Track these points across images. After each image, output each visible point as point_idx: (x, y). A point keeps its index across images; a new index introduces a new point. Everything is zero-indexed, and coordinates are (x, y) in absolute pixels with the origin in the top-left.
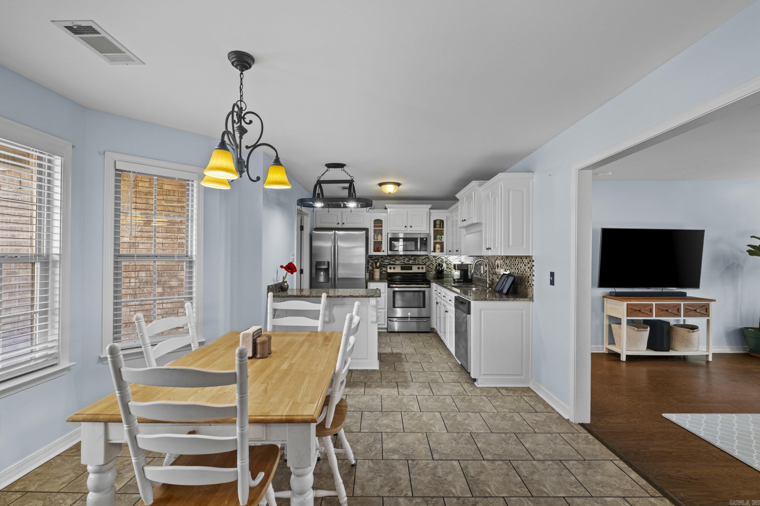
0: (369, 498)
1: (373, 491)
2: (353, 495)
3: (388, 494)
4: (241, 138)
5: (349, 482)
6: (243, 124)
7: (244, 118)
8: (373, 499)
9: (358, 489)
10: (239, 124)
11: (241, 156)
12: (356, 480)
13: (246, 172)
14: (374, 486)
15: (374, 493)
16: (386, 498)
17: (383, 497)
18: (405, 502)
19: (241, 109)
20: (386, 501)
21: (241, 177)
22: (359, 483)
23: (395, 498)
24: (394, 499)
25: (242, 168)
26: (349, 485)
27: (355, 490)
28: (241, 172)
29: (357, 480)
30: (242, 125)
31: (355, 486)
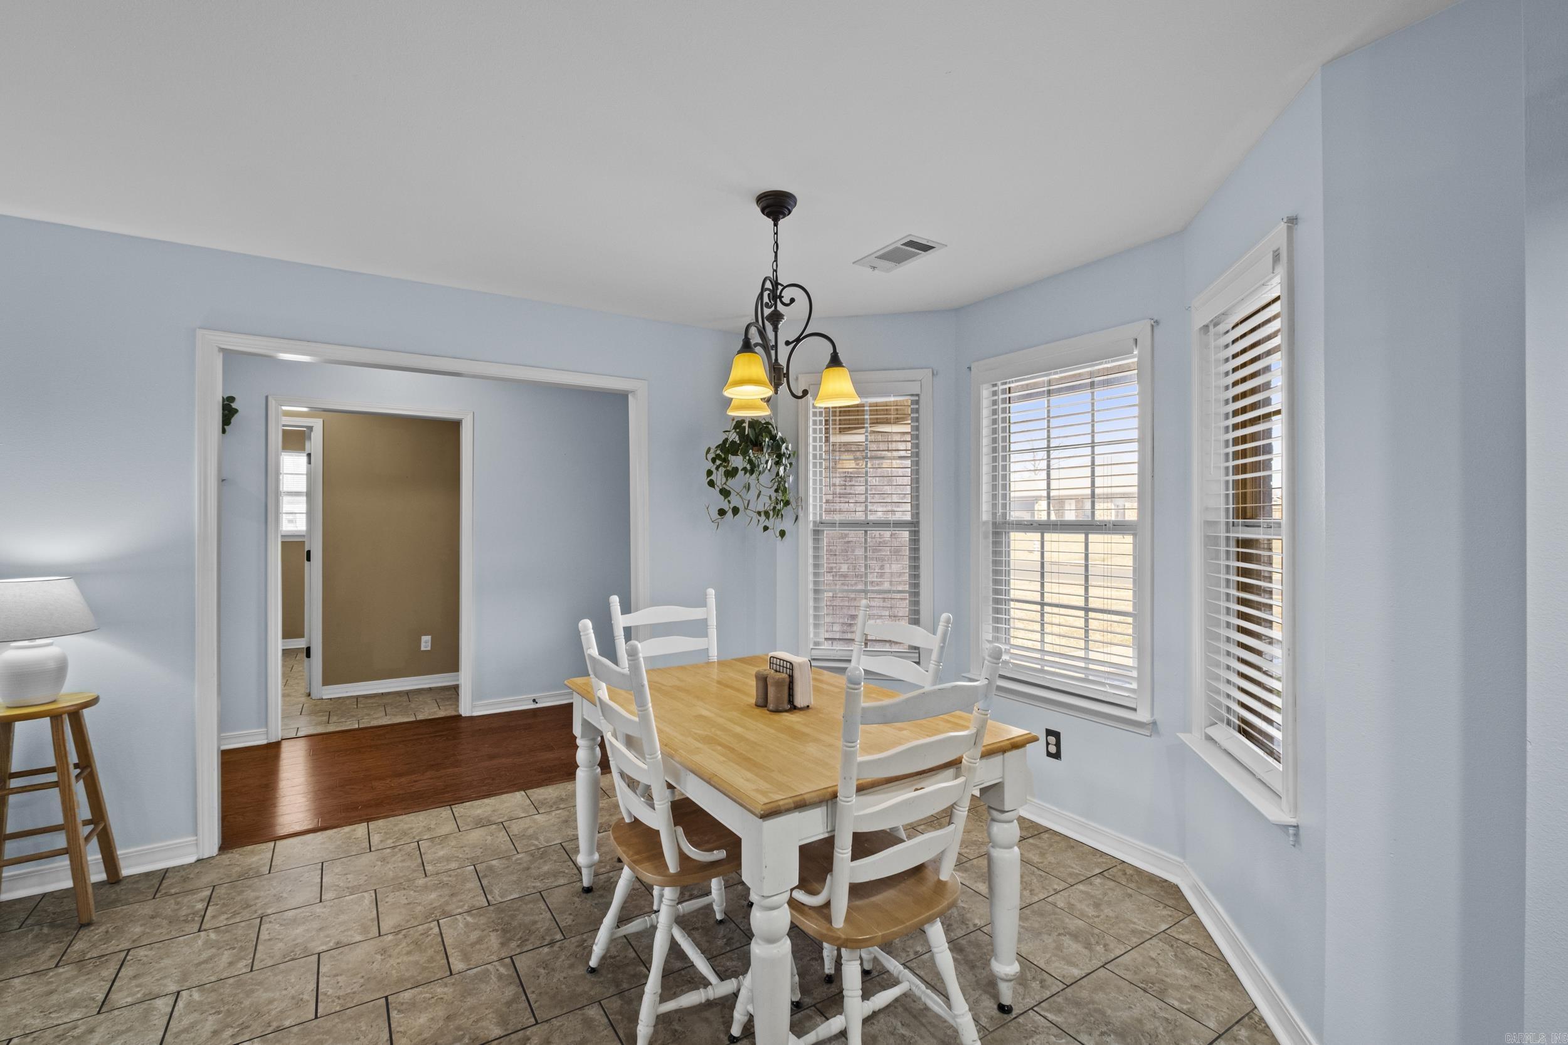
0: (565, 1011)
1: (563, 1025)
2: (601, 1004)
3: (528, 1032)
4: (776, 329)
5: (625, 1023)
6: (780, 307)
7: (781, 297)
8: (557, 1012)
9: (598, 1017)
10: (773, 308)
11: (776, 359)
12: (612, 1032)
13: (785, 384)
14: (565, 1036)
15: (558, 1024)
16: (530, 1025)
17: (537, 1023)
18: (486, 1032)
19: (776, 284)
20: (528, 1019)
21: (776, 392)
22: (601, 1028)
23: (510, 1032)
24: (511, 1028)
25: (779, 379)
26: (620, 1017)
27: (602, 1012)
28: (777, 386)
29: (608, 1032)
30: (778, 309)
31: (606, 1020)
